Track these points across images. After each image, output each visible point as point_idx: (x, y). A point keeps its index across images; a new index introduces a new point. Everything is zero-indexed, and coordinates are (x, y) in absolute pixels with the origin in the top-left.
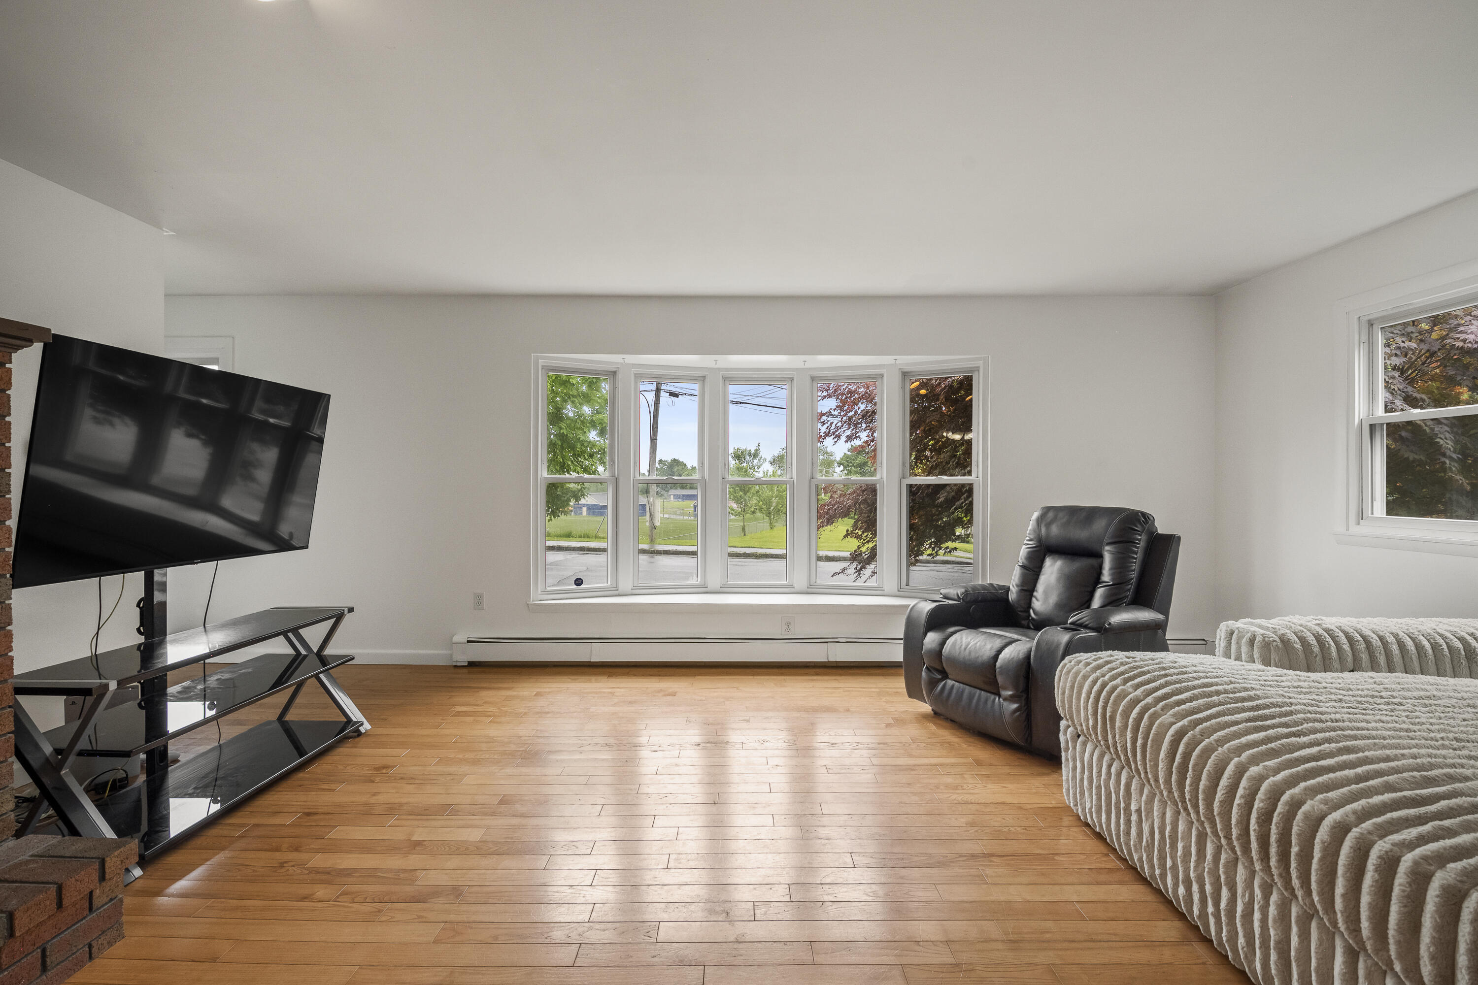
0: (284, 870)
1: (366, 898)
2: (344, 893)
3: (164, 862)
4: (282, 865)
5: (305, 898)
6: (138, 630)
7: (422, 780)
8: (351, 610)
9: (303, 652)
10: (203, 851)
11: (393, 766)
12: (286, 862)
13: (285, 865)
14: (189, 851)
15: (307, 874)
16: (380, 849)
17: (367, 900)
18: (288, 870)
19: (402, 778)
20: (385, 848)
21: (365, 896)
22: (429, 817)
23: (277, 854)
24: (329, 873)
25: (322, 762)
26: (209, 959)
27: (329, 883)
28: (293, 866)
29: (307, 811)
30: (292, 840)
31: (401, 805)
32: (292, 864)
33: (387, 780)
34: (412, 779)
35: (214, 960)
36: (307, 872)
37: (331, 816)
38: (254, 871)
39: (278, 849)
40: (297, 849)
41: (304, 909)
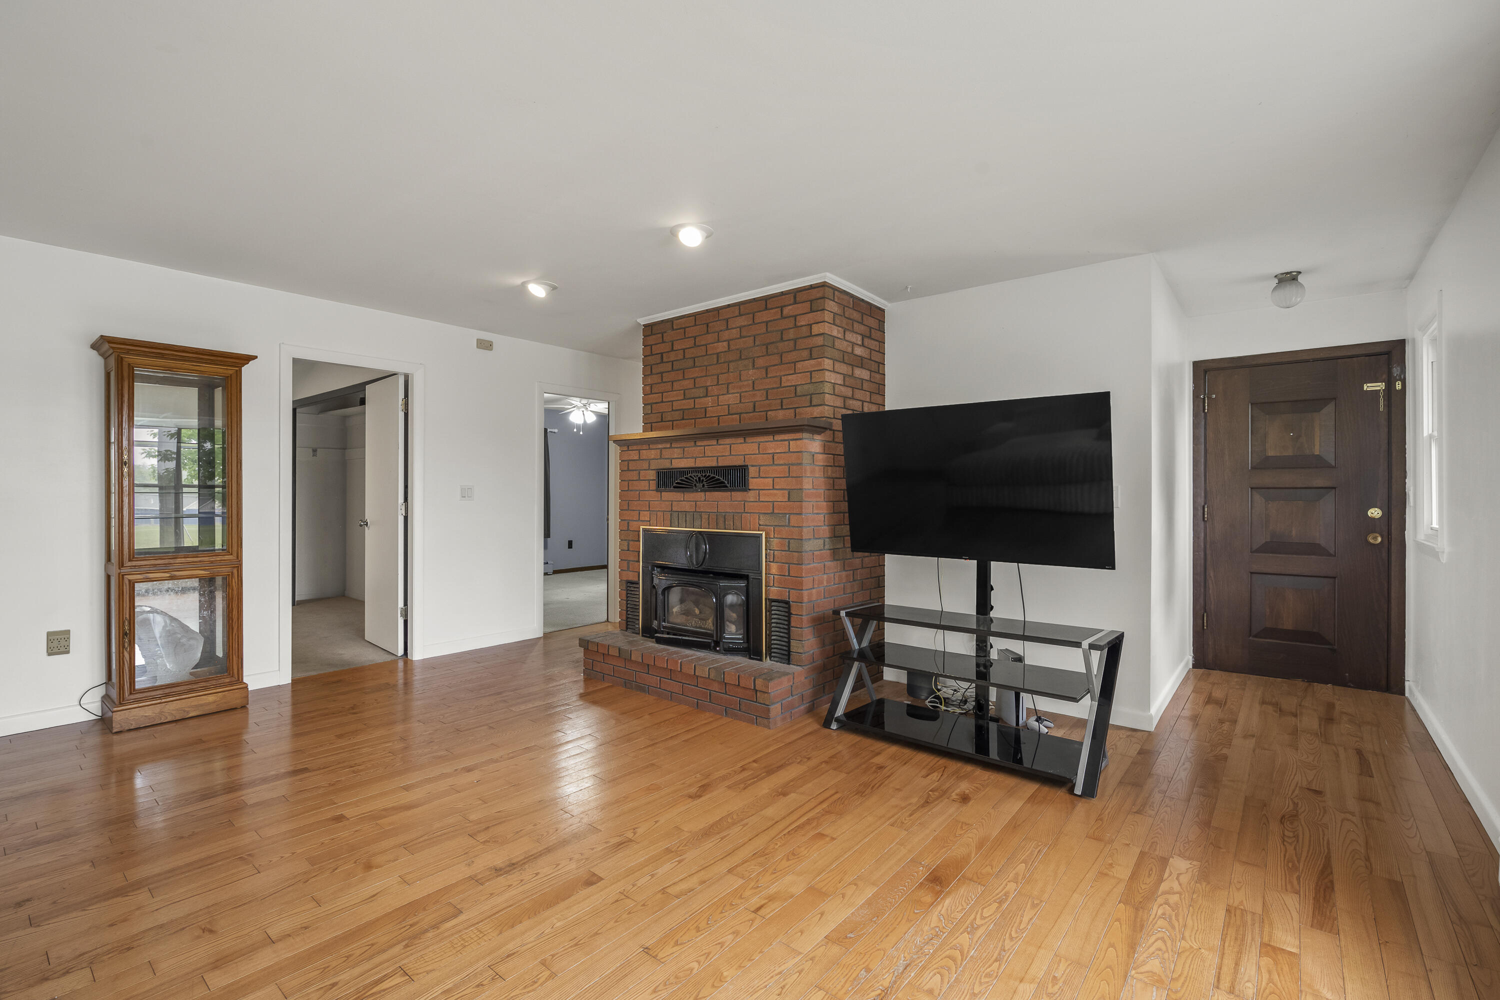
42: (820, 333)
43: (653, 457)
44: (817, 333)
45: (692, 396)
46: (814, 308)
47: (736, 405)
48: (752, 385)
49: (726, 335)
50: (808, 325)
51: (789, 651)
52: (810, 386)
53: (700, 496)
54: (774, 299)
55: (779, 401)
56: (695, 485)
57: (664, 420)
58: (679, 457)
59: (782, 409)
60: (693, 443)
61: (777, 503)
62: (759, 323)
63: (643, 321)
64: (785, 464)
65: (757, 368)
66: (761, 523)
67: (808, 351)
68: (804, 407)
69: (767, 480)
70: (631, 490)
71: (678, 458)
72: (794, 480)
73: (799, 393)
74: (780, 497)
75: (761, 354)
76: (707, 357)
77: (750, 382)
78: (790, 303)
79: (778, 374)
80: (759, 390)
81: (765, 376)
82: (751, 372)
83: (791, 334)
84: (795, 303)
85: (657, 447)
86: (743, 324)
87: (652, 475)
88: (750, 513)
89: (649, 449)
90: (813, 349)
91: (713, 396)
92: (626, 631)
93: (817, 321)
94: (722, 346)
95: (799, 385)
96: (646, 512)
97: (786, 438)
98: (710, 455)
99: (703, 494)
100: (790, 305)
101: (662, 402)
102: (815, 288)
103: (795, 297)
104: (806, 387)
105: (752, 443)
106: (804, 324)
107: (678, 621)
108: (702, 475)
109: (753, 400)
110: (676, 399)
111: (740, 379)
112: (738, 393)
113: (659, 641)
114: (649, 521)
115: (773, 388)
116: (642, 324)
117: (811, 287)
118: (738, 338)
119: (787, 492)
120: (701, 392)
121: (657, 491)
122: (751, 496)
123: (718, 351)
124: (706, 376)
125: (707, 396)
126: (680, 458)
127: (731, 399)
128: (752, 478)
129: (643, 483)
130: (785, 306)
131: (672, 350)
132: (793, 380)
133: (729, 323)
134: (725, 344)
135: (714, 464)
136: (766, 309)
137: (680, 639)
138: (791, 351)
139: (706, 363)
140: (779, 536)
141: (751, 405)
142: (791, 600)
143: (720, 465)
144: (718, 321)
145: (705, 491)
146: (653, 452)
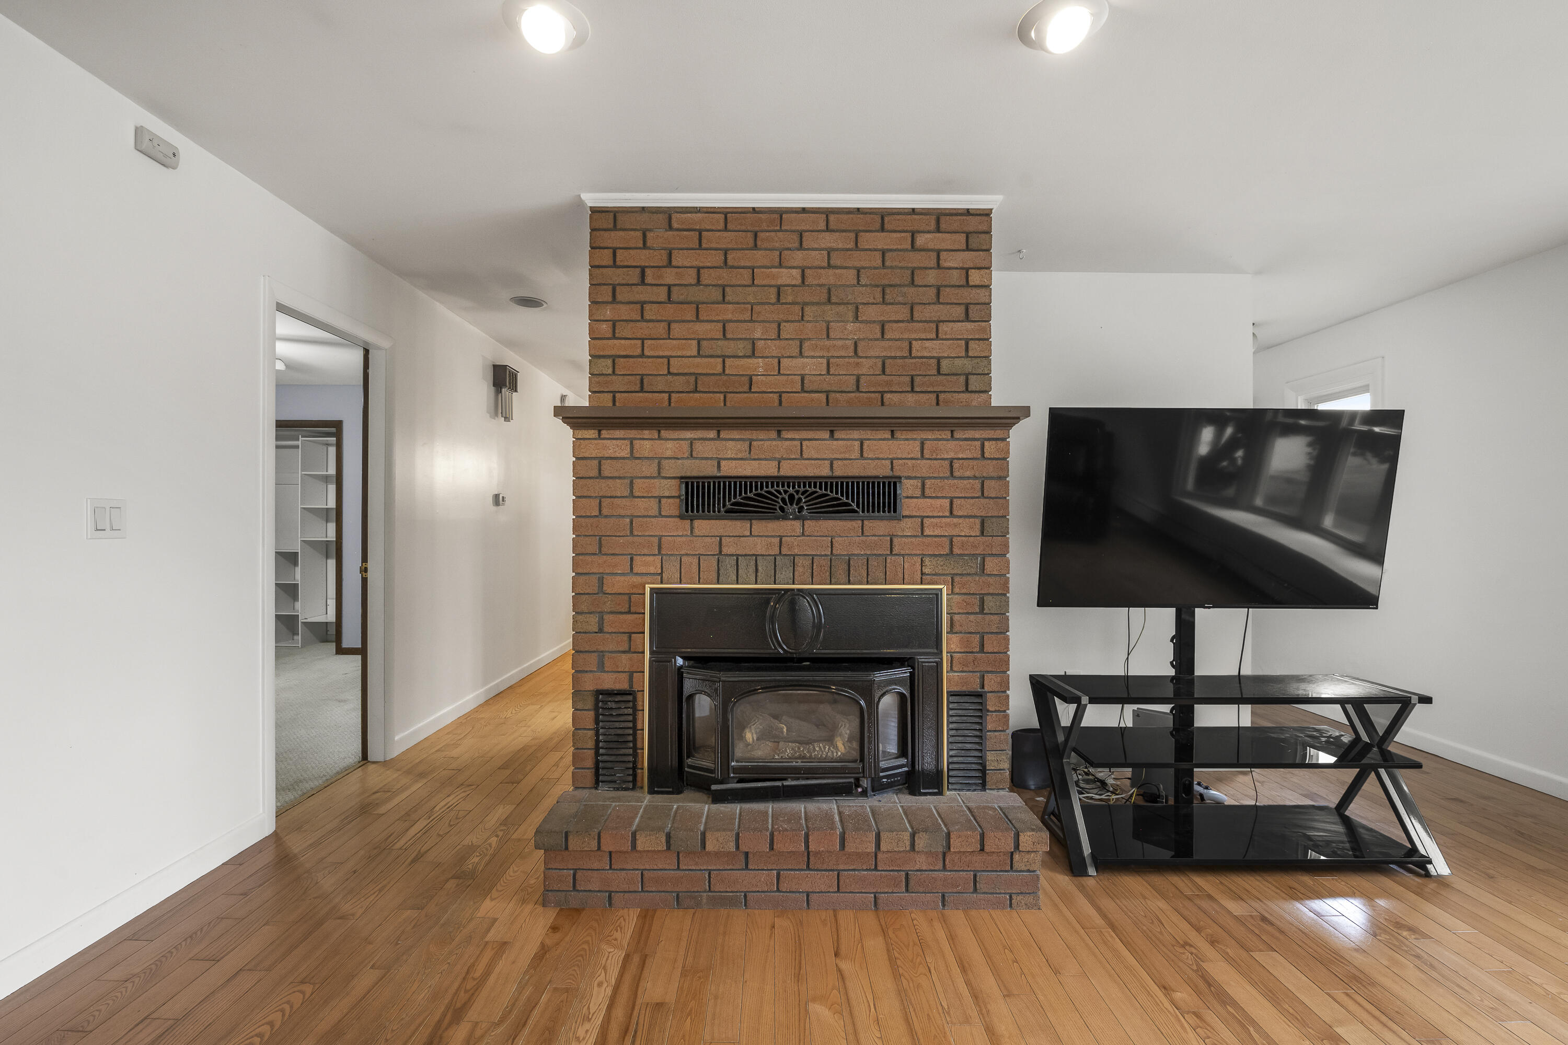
0: (1181, 950)
1: (1209, 1037)
2: (1197, 1015)
3: (1119, 878)
4: (1185, 944)
5: (1165, 988)
6: (1171, 663)
7: (1443, 976)
8: (1427, 700)
9: (1365, 738)
10: (1149, 887)
11: (1425, 936)
12: (1191, 946)
13: (1187, 947)
14: (1144, 883)
15: (1193, 970)
16: (1286, 1006)
17: (1207, 1041)
18: (1184, 953)
19: (1418, 957)
20: (1291, 1011)
21: (1210, 1034)
22: (1390, 1023)
23: (1194, 933)
24: (1209, 985)
25: (1343, 878)
26: (1055, 968)
27: (1198, 993)
28: (1192, 953)
29: (1267, 915)
30: (1220, 930)
31: (1374, 984)
32: (1194, 951)
33: (1394, 945)
34: (1432, 966)
35: (1056, 972)
36: (1195, 968)
37: (1281, 937)
38: (1161, 933)
39: (1198, 930)
40: (1213, 942)
41: (1152, 996)
42: (983, 283)
43: (669, 453)
44: (977, 283)
45: (719, 353)
46: (973, 245)
47: (819, 378)
48: (852, 348)
49: (798, 258)
50: (962, 268)
51: (984, 771)
52: (966, 361)
53: (790, 527)
54: (898, 217)
55: (908, 379)
56: (782, 509)
57: (646, 388)
58: (740, 456)
59: (913, 391)
60: (773, 434)
61: (959, 538)
62: (866, 250)
63: (592, 199)
64: (975, 478)
65: (861, 322)
66: (926, 570)
67: (963, 308)
68: (955, 392)
69: (939, 502)
70: (606, 516)
71: (735, 459)
72: (991, 501)
73: (944, 370)
74: (968, 528)
75: (872, 301)
76: (754, 289)
77: (850, 343)
78: (928, 228)
79: (906, 336)
80: (866, 357)
81: (879, 335)
82: (850, 326)
83: (932, 277)
84: (938, 230)
85: (682, 436)
86: (834, 245)
87: (670, 488)
88: (903, 555)
89: (660, 438)
90: (971, 306)
91: (767, 357)
92: (596, 788)
93: (978, 265)
94: (789, 276)
95: (946, 358)
96: (651, 558)
97: (977, 436)
98: (815, 456)
99: (797, 524)
100: (929, 232)
101: (642, 355)
102: (972, 215)
103: (938, 221)
104: (958, 362)
105: (907, 439)
106: (956, 266)
107: (758, 753)
108: (797, 492)
109: (855, 372)
110: (679, 353)
111: (828, 336)
112: (823, 357)
113: (719, 798)
114: (661, 574)
115: (895, 358)
116: (590, 205)
117: (968, 212)
118: (824, 268)
119: (978, 521)
120: (742, 348)
121: (681, 517)
122: (907, 527)
123: (779, 282)
124: (751, 321)
125: (753, 355)
126: (741, 459)
127: (811, 366)
128: (907, 497)
129: (641, 503)
130: (919, 232)
131: (670, 264)
132: (934, 348)
133: (804, 239)
134: (796, 273)
135: (825, 471)
136: (883, 229)
137: (778, 787)
138: (929, 304)
139: (751, 299)
140: (964, 591)
141: (852, 380)
142: (986, 689)
143: (782, 473)
144: (778, 231)
145: (804, 519)
146: (670, 444)
